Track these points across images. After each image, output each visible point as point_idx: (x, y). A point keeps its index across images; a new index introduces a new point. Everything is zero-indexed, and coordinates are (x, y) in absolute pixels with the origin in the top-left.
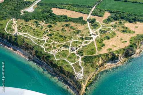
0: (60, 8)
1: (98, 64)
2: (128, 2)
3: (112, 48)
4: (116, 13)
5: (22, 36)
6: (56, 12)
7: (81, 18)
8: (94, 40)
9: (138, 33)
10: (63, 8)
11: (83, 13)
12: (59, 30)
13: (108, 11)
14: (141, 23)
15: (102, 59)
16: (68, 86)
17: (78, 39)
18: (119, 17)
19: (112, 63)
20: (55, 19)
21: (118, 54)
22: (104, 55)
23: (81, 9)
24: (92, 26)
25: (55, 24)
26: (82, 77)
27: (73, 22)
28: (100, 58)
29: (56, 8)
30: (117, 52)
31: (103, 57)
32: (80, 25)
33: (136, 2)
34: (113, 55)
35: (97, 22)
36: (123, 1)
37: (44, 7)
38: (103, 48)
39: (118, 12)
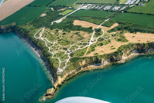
0: (80, 20)
1: (80, 64)
2: (143, 14)
3: (99, 53)
4: (124, 24)
5: (42, 40)
6: (76, 23)
7: (91, 28)
8: (89, 45)
9: (130, 42)
10: (82, 20)
11: (96, 24)
12: (68, 37)
13: (117, 22)
14: (141, 34)
15: (86, 61)
16: (53, 78)
17: (77, 44)
18: (123, 28)
19: (96, 66)
20: (71, 28)
21: (101, 58)
22: (89, 58)
23: (96, 20)
24: (95, 35)
25: (69, 32)
26: (62, 72)
27: (83, 31)
28: (85, 60)
29: (78, 19)
30: (101, 56)
31: (87, 59)
32: (87, 33)
33: (150, 14)
34: (97, 59)
35: (102, 31)
36: (138, 13)
37: (70, 19)
38: (92, 52)
39: (126, 23)
